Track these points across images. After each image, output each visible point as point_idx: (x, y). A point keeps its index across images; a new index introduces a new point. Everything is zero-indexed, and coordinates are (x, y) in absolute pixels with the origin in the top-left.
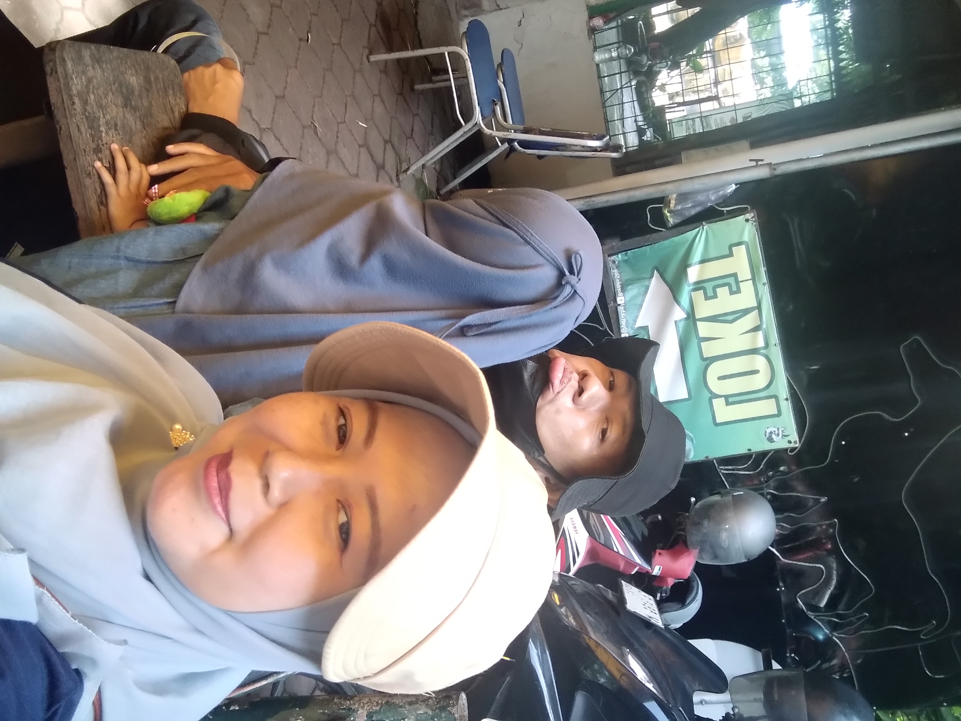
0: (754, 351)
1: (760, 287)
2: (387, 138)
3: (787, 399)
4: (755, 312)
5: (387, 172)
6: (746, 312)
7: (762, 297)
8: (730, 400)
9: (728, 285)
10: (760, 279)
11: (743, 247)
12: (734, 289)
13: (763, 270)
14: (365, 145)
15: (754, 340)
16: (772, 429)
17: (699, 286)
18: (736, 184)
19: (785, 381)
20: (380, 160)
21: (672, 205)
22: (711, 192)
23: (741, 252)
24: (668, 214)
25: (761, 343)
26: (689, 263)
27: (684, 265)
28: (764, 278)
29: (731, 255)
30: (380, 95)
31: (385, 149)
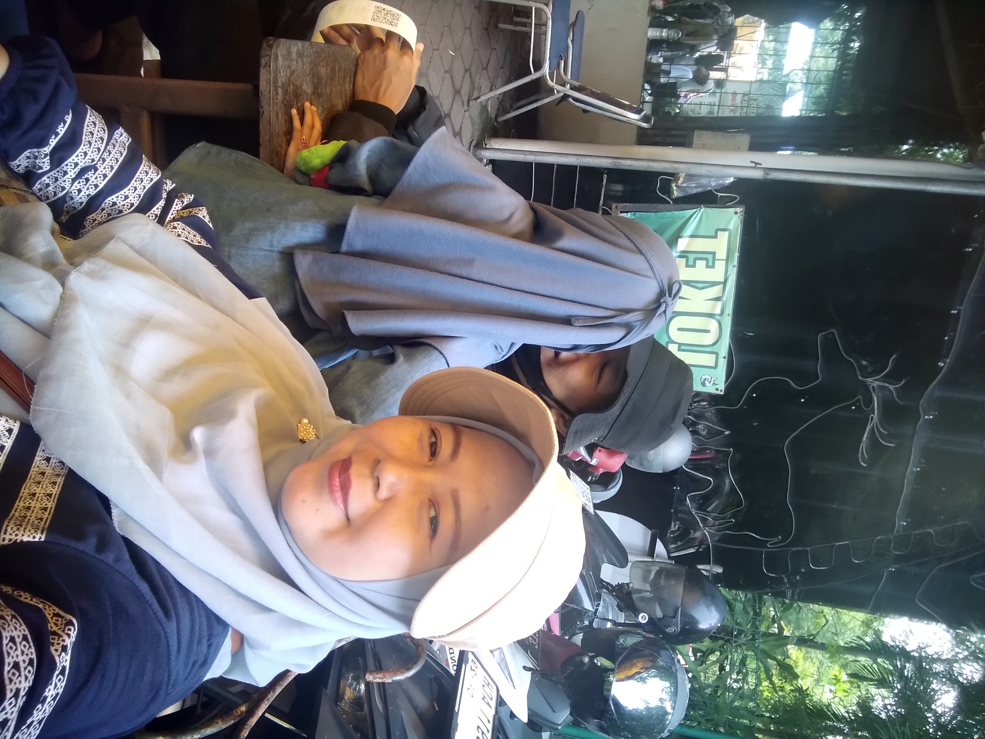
0: (711, 316)
1: (730, 267)
2: (468, 67)
3: (725, 358)
4: (720, 287)
5: (461, 98)
6: (714, 284)
7: (730, 275)
8: (682, 347)
9: (707, 259)
10: (732, 261)
11: (727, 233)
12: (710, 264)
13: (737, 255)
14: (449, 72)
15: (714, 307)
16: (707, 377)
17: (684, 254)
18: (734, 178)
19: (728, 344)
20: (458, 86)
21: (680, 182)
22: (713, 179)
23: (724, 237)
24: (675, 188)
25: (718, 311)
26: (682, 235)
27: (677, 236)
28: (735, 261)
29: (715, 237)
30: (469, 28)
31: (464, 77)
